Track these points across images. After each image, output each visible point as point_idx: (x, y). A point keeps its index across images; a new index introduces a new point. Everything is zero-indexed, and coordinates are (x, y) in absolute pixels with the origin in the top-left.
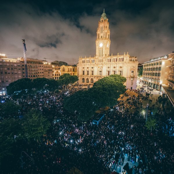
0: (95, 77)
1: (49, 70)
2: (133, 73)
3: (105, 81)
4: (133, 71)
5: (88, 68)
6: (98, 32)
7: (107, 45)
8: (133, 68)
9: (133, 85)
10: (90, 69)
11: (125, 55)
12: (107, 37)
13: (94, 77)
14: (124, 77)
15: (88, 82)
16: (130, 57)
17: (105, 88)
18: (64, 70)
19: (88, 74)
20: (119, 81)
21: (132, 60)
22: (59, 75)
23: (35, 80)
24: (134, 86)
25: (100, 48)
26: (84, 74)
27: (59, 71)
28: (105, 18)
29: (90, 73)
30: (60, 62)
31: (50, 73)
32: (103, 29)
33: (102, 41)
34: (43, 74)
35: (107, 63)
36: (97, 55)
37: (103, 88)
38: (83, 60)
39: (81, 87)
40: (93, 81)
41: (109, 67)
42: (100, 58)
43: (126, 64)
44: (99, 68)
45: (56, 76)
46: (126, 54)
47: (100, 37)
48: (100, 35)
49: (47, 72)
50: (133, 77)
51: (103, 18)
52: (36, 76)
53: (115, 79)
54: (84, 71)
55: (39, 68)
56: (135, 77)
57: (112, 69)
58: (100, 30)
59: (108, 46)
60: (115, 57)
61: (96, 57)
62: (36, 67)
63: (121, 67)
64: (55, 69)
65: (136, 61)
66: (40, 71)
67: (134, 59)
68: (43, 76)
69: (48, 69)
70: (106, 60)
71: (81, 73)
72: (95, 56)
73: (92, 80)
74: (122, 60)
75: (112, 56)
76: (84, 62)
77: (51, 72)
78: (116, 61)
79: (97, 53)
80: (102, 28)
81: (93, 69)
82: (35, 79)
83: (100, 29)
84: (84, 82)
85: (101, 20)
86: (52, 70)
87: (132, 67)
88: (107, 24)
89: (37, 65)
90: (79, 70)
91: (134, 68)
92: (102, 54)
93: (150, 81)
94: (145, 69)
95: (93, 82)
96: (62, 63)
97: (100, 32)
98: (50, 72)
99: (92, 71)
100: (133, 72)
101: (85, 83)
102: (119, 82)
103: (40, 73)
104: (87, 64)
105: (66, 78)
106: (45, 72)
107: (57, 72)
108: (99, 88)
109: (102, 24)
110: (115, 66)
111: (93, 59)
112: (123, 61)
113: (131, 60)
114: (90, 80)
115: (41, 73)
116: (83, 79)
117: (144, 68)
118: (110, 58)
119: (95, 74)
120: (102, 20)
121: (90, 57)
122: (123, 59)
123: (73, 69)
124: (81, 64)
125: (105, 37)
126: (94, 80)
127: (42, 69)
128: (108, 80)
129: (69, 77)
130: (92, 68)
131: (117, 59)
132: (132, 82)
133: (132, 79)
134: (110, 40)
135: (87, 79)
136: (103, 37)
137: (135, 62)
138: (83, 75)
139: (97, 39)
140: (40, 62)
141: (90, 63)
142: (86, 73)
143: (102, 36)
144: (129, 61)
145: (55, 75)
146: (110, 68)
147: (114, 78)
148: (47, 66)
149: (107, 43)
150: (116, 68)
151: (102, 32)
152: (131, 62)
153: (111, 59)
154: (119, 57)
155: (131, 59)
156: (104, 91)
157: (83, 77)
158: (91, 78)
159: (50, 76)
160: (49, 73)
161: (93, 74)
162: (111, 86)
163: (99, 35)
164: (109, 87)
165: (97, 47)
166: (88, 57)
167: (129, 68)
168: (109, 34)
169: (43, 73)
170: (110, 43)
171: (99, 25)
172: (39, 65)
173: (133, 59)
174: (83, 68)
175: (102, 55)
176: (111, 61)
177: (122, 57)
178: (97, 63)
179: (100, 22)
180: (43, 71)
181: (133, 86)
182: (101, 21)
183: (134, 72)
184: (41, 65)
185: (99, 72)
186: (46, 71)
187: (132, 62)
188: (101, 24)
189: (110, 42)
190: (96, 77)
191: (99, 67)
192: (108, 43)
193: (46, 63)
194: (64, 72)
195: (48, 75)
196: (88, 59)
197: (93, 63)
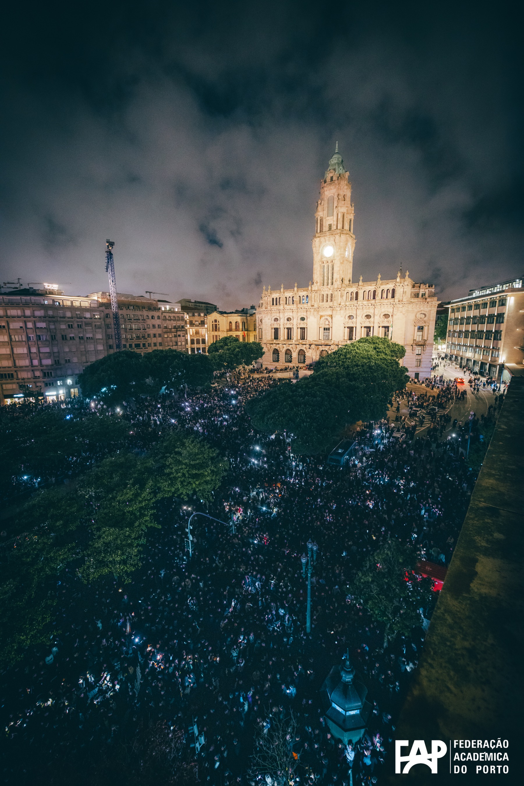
0: (310, 345)
1: (177, 328)
2: (421, 333)
3: (348, 356)
4: (423, 325)
5: (288, 319)
6: (321, 213)
7: (345, 250)
8: (423, 316)
9: (422, 365)
10: (295, 323)
11: (398, 279)
12: (347, 227)
13: (308, 346)
14: (398, 345)
15: (291, 362)
16: (414, 287)
17: (354, 374)
18: (216, 328)
19: (289, 337)
20: (386, 354)
21: (420, 295)
22: (204, 341)
23: (148, 356)
24: (425, 370)
25: (324, 259)
26: (276, 337)
27: (203, 331)
28: (341, 172)
29: (296, 334)
30: (196, 302)
31: (179, 336)
32: (335, 205)
33: (332, 238)
34: (159, 340)
35: (347, 304)
36: (317, 283)
37: (348, 374)
38: (275, 295)
39: (271, 375)
40: (304, 357)
41: (350, 317)
42: (326, 291)
43: (401, 306)
44: (323, 318)
45: (193, 346)
46: (403, 277)
47: (326, 228)
48: (324, 221)
49: (171, 332)
50: (423, 345)
51: (335, 170)
52: (141, 345)
53: (375, 348)
54: (276, 330)
55: (150, 322)
56: (427, 342)
57: (359, 323)
58: (326, 206)
59: (349, 253)
60: (370, 287)
61: (315, 287)
62: (141, 321)
63: (386, 316)
64: (192, 324)
65: (432, 295)
66: (152, 332)
67: (427, 291)
68: (161, 344)
69: (174, 323)
70: (342, 296)
71: (268, 335)
72: (310, 283)
73: (302, 353)
74: (390, 295)
75: (361, 283)
76: (275, 302)
77: (181, 333)
78: (374, 298)
79: (317, 276)
80: (331, 200)
81: (305, 321)
82: (149, 353)
83: (325, 203)
84: (278, 361)
85: (328, 176)
86: (183, 327)
87: (419, 316)
88: (346, 187)
89: (145, 313)
90: (264, 326)
91: (426, 319)
92: (330, 278)
93: (469, 354)
94: (456, 319)
95: (304, 359)
96: (203, 305)
97: (326, 212)
98: (179, 333)
99: (303, 329)
100: (421, 329)
101: (282, 363)
102: (390, 358)
103: (152, 335)
104: (287, 307)
105: (228, 349)
106: (166, 332)
107: (197, 333)
108: (337, 373)
109: (332, 187)
110: (371, 312)
111: (305, 293)
112: (393, 297)
113: (417, 295)
114: (295, 355)
115: (155, 336)
116: (276, 352)
117: (451, 316)
118: (354, 289)
119: (312, 336)
120: (331, 175)
121: (296, 289)
122: (394, 291)
123: (244, 323)
124: (269, 308)
125: (340, 226)
126: (307, 354)
127: (157, 326)
128: (356, 353)
129: (239, 348)
130: (303, 319)
131: (375, 292)
132: (419, 357)
133: (418, 350)
134: (354, 236)
135: (288, 352)
136: (334, 227)
137: (428, 300)
138: (275, 341)
139: (317, 235)
140: (151, 304)
141: (295, 305)
142: (283, 334)
143: (330, 226)
144: (412, 297)
145: (192, 342)
146: (354, 320)
147: (373, 346)
148: (170, 315)
149: (346, 244)
150: (372, 319)
151: (330, 214)
152: (416, 300)
153: (357, 293)
154: (382, 287)
155: (416, 290)
156: (351, 380)
157: (274, 347)
158: (299, 347)
159: (179, 344)
160: (175, 336)
161: (303, 338)
162: (370, 367)
163: (321, 220)
164: (364, 371)
165: (317, 259)
166: (289, 287)
167: (412, 317)
168: (352, 217)
169: (160, 335)
170: (354, 245)
171: (322, 191)
172: (151, 314)
173: (422, 291)
174: (276, 320)
175: (330, 281)
176: (357, 299)
177: (390, 286)
178: (316, 306)
179: (325, 182)
180: (159, 331)
181: (421, 370)
182: (328, 179)
183: (426, 328)
184: (156, 314)
185: (322, 330)
186: (167, 330)
187: (419, 299)
188: (330, 189)
189: (355, 241)
190: (313, 346)
191: (321, 316)
192: (349, 244)
193: (168, 307)
194: (216, 333)
195: (174, 344)
196: (289, 294)
197: (305, 306)
